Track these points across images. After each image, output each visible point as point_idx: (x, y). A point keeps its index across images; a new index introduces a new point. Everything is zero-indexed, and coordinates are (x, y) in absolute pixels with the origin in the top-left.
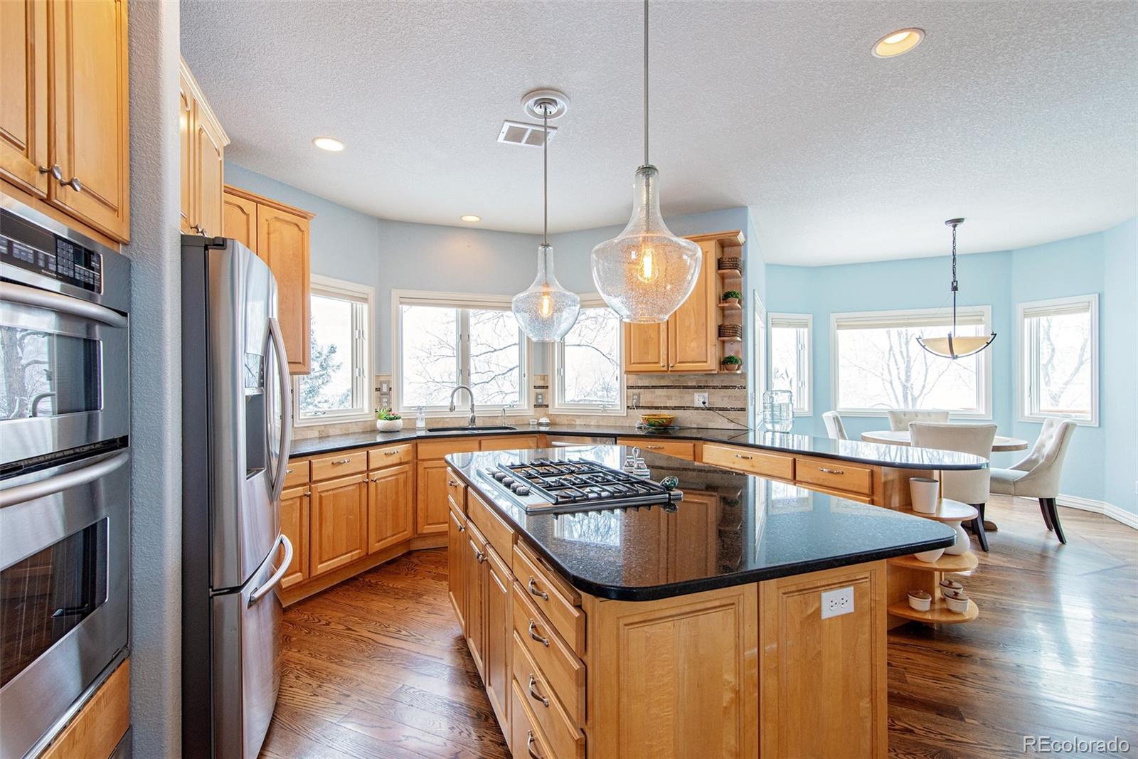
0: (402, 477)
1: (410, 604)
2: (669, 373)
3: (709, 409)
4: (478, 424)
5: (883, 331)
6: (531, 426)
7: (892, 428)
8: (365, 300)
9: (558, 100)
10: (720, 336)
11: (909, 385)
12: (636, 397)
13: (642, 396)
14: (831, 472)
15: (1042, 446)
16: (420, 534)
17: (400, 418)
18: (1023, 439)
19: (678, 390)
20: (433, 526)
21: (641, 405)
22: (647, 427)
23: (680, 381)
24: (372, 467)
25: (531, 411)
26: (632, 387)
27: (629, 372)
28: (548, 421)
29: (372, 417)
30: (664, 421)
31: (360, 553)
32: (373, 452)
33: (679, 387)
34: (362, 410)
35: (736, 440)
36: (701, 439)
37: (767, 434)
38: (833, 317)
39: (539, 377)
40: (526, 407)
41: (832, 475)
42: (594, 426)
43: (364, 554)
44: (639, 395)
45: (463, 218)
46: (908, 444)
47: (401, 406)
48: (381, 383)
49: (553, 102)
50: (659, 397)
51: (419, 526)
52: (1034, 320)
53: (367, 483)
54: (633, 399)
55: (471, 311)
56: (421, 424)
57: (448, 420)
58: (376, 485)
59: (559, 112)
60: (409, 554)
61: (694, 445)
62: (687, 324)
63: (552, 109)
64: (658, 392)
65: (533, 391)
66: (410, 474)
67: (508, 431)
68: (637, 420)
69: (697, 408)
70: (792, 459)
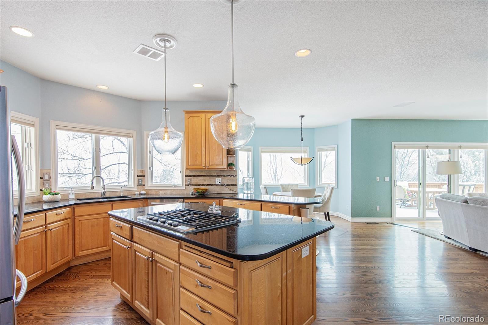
0: (66, 227)
1: (84, 294)
2: (206, 169)
3: (222, 185)
4: (107, 195)
5: (268, 154)
6: (136, 196)
7: (281, 191)
8: (33, 125)
9: (172, 41)
10: (227, 154)
11: (276, 174)
12: (189, 180)
13: (192, 180)
14: (275, 208)
15: (325, 195)
16: (77, 257)
17: (59, 194)
18: (320, 193)
19: (209, 177)
20: (85, 251)
21: (192, 184)
22: (195, 193)
23: (210, 173)
24: (48, 222)
25: (136, 188)
26: (188, 176)
27: (188, 169)
28: (145, 193)
29: (38, 193)
30: (204, 191)
31: (42, 272)
32: (48, 213)
33: (209, 176)
34: (31, 190)
35: (234, 197)
36: (222, 198)
37: (244, 194)
38: (260, 148)
39: (140, 171)
40: (133, 186)
41: (275, 209)
42: (169, 194)
43: (45, 272)
44: (191, 180)
45: (98, 86)
46: (291, 196)
47: (57, 187)
48: (44, 174)
49: (169, 41)
50: (200, 181)
51: (76, 252)
52: (320, 152)
53: (46, 231)
54: (188, 181)
55: (101, 136)
56: (72, 197)
57: (88, 194)
58: (51, 233)
59: (171, 47)
60: (70, 269)
61: (219, 201)
62: (214, 148)
63: (168, 44)
64: (200, 178)
65: (137, 178)
66: (71, 224)
67: (125, 198)
68: (191, 191)
69: (217, 185)
70: (260, 204)
